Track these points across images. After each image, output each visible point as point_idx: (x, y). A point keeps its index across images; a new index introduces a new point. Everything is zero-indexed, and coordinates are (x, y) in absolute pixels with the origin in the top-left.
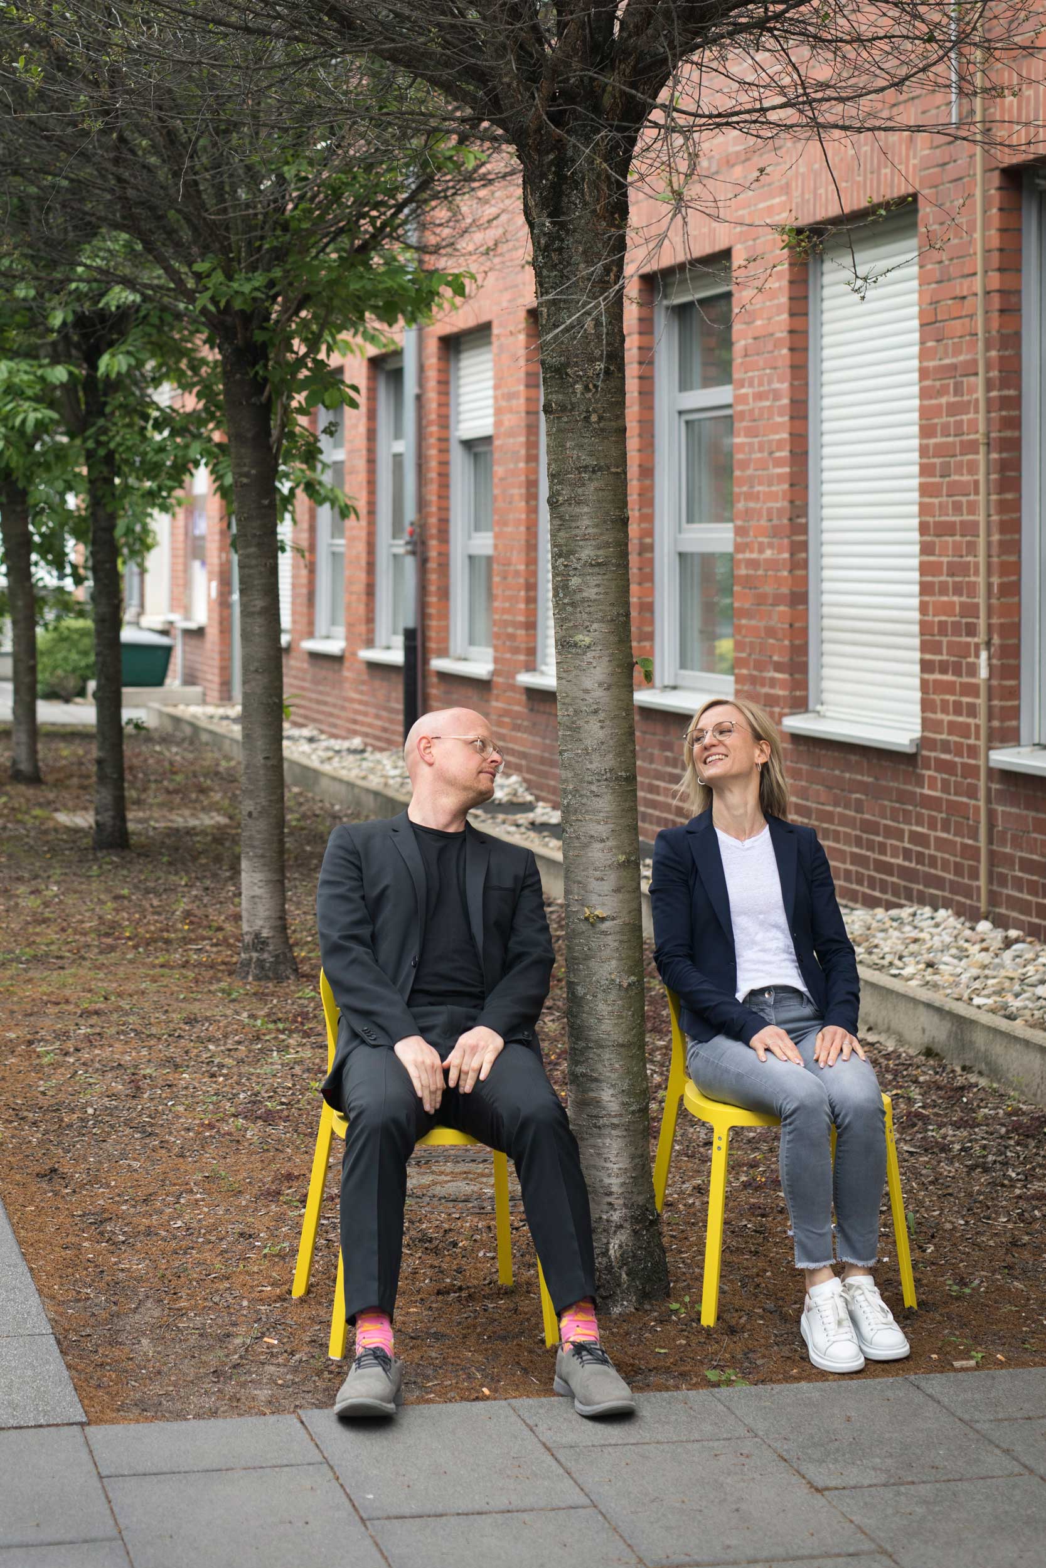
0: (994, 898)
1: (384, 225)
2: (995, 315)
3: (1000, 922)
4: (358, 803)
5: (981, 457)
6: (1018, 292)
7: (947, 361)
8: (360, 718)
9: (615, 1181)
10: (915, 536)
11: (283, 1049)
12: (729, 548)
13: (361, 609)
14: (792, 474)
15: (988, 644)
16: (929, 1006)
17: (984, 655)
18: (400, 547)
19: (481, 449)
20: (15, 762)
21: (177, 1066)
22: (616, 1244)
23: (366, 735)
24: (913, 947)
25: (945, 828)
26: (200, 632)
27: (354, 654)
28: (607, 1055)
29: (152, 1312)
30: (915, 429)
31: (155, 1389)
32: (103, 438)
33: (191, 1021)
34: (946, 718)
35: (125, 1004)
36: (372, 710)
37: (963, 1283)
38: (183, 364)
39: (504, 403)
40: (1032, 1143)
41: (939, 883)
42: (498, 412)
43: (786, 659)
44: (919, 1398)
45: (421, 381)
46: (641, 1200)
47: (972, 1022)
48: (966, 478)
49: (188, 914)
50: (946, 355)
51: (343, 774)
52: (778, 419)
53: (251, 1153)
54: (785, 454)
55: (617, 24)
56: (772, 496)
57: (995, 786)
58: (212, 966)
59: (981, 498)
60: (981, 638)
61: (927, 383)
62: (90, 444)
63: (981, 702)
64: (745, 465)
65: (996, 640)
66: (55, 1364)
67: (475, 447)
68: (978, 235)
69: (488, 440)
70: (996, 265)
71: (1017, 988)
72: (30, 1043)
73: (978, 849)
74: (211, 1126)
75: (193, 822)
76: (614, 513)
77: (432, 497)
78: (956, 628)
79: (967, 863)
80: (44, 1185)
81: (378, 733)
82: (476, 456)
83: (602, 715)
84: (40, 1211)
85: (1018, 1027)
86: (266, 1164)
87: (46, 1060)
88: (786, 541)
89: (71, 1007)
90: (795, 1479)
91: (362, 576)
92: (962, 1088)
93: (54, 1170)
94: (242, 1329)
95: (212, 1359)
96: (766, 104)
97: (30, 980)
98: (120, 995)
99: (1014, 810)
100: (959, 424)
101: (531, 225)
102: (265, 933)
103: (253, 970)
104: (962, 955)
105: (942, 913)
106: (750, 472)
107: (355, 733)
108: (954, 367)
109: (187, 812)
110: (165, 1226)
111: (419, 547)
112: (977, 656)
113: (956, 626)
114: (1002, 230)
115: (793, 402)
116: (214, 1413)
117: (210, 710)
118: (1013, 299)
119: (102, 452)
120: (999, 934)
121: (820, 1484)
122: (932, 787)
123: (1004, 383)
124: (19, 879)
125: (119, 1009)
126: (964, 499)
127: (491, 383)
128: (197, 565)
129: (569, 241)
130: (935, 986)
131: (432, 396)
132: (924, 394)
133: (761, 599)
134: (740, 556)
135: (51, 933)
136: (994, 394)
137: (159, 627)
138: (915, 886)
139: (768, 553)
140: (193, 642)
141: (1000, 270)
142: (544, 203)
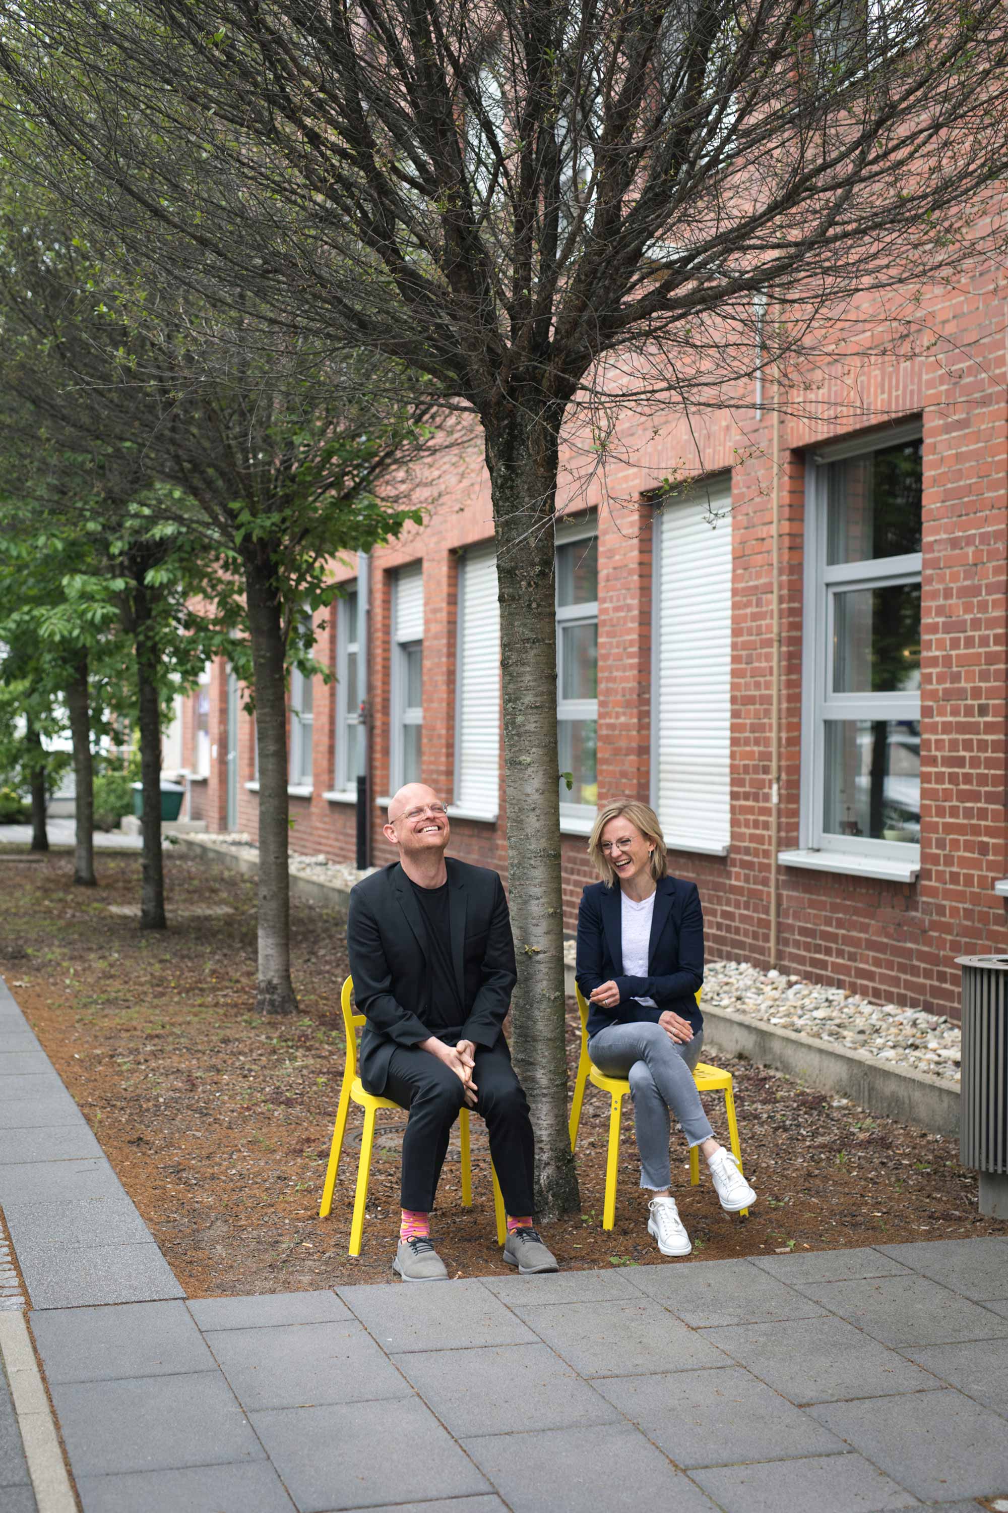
0: (780, 955)
1: (362, 480)
2: (786, 551)
3: (784, 971)
4: (327, 899)
5: (774, 650)
6: (801, 535)
7: (751, 583)
8: (323, 841)
9: (544, 1132)
10: (728, 706)
11: (293, 1059)
12: (595, 716)
13: (325, 764)
14: (640, 664)
15: (778, 779)
16: (741, 1024)
17: (775, 787)
18: (354, 719)
19: (412, 649)
20: (77, 871)
21: (218, 1071)
22: (544, 1176)
23: (328, 853)
24: (726, 988)
25: (747, 908)
26: (204, 782)
27: (319, 796)
28: (540, 1046)
29: (221, 1228)
30: (728, 632)
31: (230, 1277)
32: (151, 634)
33: (226, 1041)
34: (748, 831)
35: (177, 1030)
36: (332, 835)
37: (778, 1199)
38: (205, 582)
39: (430, 616)
40: (815, 1113)
41: (741, 945)
42: (427, 622)
43: (634, 793)
44: (754, 1271)
45: (370, 601)
46: (561, 1145)
47: (771, 1035)
48: (764, 664)
49: (213, 972)
50: (751, 579)
51: (315, 878)
52: (630, 625)
53: (279, 1126)
54: (635, 649)
55: (552, 329)
56: (624, 679)
57: (782, 877)
58: (236, 1005)
59: (774, 678)
60: (773, 775)
61: (737, 599)
62: (141, 638)
63: (773, 819)
64: (606, 657)
65: (784, 776)
66: (159, 1262)
67: (410, 648)
68: (774, 495)
69: (419, 642)
70: (787, 515)
71: (800, 1012)
72: (112, 1056)
73: (769, 922)
74: (248, 1109)
75: (209, 912)
76: (547, 671)
77: (378, 683)
78: (756, 769)
79: (761, 931)
80: (135, 1149)
81: (337, 851)
82: (410, 655)
83: (538, 812)
84: (134, 1165)
85: (803, 1037)
86: (291, 1133)
87: (125, 1068)
88: (635, 711)
89: (138, 1033)
90: (677, 1322)
91: (325, 740)
92: (765, 1079)
93: (140, 1139)
94: (286, 1238)
95: (268, 1257)
96: (656, 387)
97: (106, 1016)
98: (173, 1025)
99: (795, 894)
100: (759, 627)
101: (491, 469)
102: (275, 981)
103: (267, 1007)
104: (760, 992)
105: (743, 966)
106: (610, 662)
107: (319, 852)
108: (756, 587)
109: (204, 906)
110: (224, 1173)
111: (368, 719)
112: (770, 788)
113: (756, 767)
114: (791, 492)
115: (642, 613)
116: (273, 1292)
117: (214, 837)
118: (798, 540)
119: (149, 644)
120: (784, 979)
121: (695, 1325)
122: (737, 879)
123: (791, 599)
124: (90, 949)
125: (172, 1034)
126: (762, 679)
127: (421, 602)
128: (201, 735)
129: (518, 481)
130: (744, 1012)
131: (378, 611)
132: (735, 606)
133: (617, 751)
134: (602, 721)
135: (117, 984)
136: (784, 606)
137: (174, 778)
138: (724, 948)
139: (622, 719)
140: (199, 789)
141: (790, 520)
142: (501, 455)
